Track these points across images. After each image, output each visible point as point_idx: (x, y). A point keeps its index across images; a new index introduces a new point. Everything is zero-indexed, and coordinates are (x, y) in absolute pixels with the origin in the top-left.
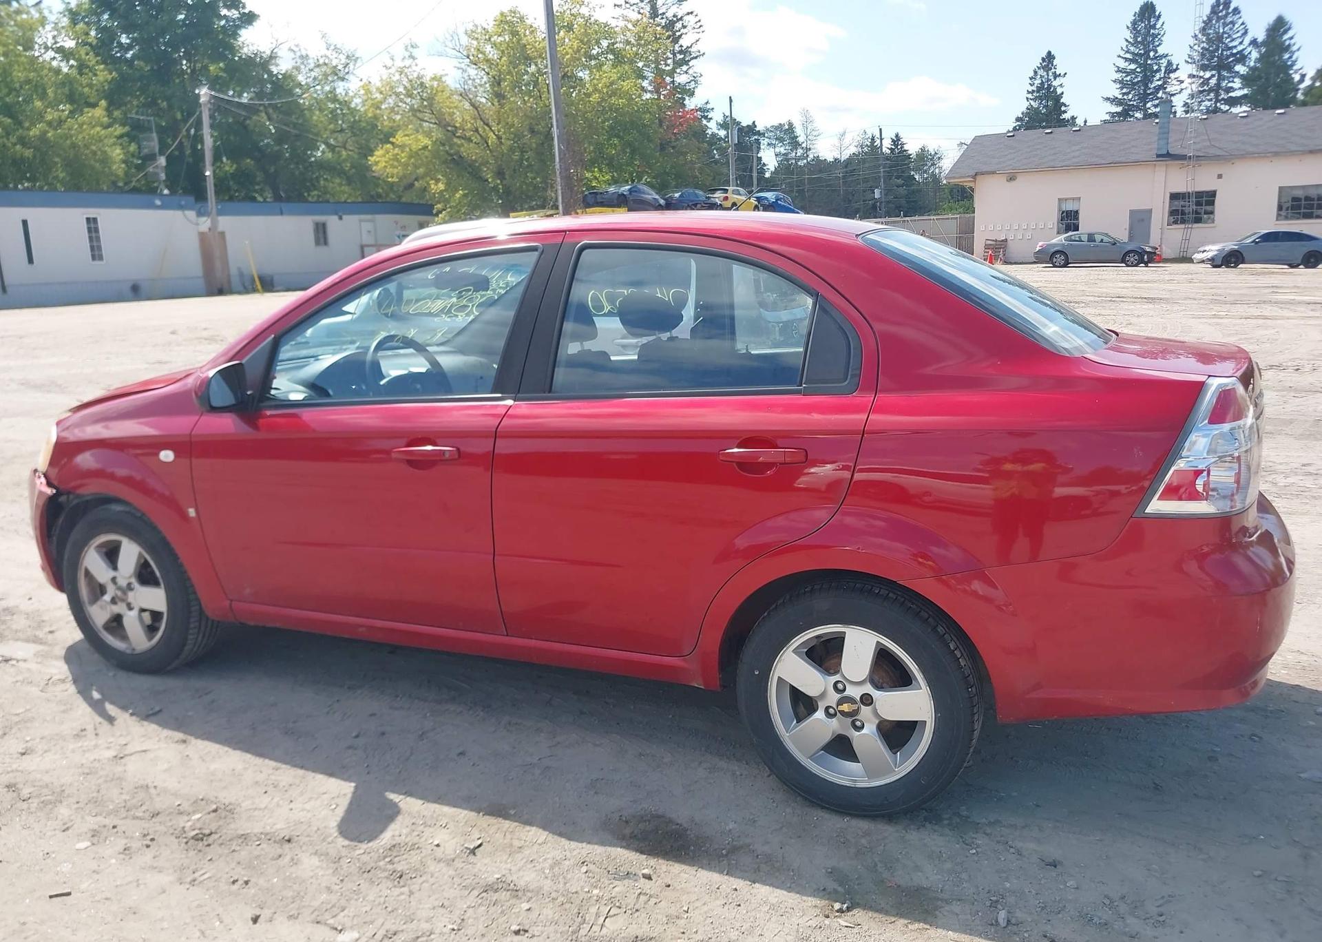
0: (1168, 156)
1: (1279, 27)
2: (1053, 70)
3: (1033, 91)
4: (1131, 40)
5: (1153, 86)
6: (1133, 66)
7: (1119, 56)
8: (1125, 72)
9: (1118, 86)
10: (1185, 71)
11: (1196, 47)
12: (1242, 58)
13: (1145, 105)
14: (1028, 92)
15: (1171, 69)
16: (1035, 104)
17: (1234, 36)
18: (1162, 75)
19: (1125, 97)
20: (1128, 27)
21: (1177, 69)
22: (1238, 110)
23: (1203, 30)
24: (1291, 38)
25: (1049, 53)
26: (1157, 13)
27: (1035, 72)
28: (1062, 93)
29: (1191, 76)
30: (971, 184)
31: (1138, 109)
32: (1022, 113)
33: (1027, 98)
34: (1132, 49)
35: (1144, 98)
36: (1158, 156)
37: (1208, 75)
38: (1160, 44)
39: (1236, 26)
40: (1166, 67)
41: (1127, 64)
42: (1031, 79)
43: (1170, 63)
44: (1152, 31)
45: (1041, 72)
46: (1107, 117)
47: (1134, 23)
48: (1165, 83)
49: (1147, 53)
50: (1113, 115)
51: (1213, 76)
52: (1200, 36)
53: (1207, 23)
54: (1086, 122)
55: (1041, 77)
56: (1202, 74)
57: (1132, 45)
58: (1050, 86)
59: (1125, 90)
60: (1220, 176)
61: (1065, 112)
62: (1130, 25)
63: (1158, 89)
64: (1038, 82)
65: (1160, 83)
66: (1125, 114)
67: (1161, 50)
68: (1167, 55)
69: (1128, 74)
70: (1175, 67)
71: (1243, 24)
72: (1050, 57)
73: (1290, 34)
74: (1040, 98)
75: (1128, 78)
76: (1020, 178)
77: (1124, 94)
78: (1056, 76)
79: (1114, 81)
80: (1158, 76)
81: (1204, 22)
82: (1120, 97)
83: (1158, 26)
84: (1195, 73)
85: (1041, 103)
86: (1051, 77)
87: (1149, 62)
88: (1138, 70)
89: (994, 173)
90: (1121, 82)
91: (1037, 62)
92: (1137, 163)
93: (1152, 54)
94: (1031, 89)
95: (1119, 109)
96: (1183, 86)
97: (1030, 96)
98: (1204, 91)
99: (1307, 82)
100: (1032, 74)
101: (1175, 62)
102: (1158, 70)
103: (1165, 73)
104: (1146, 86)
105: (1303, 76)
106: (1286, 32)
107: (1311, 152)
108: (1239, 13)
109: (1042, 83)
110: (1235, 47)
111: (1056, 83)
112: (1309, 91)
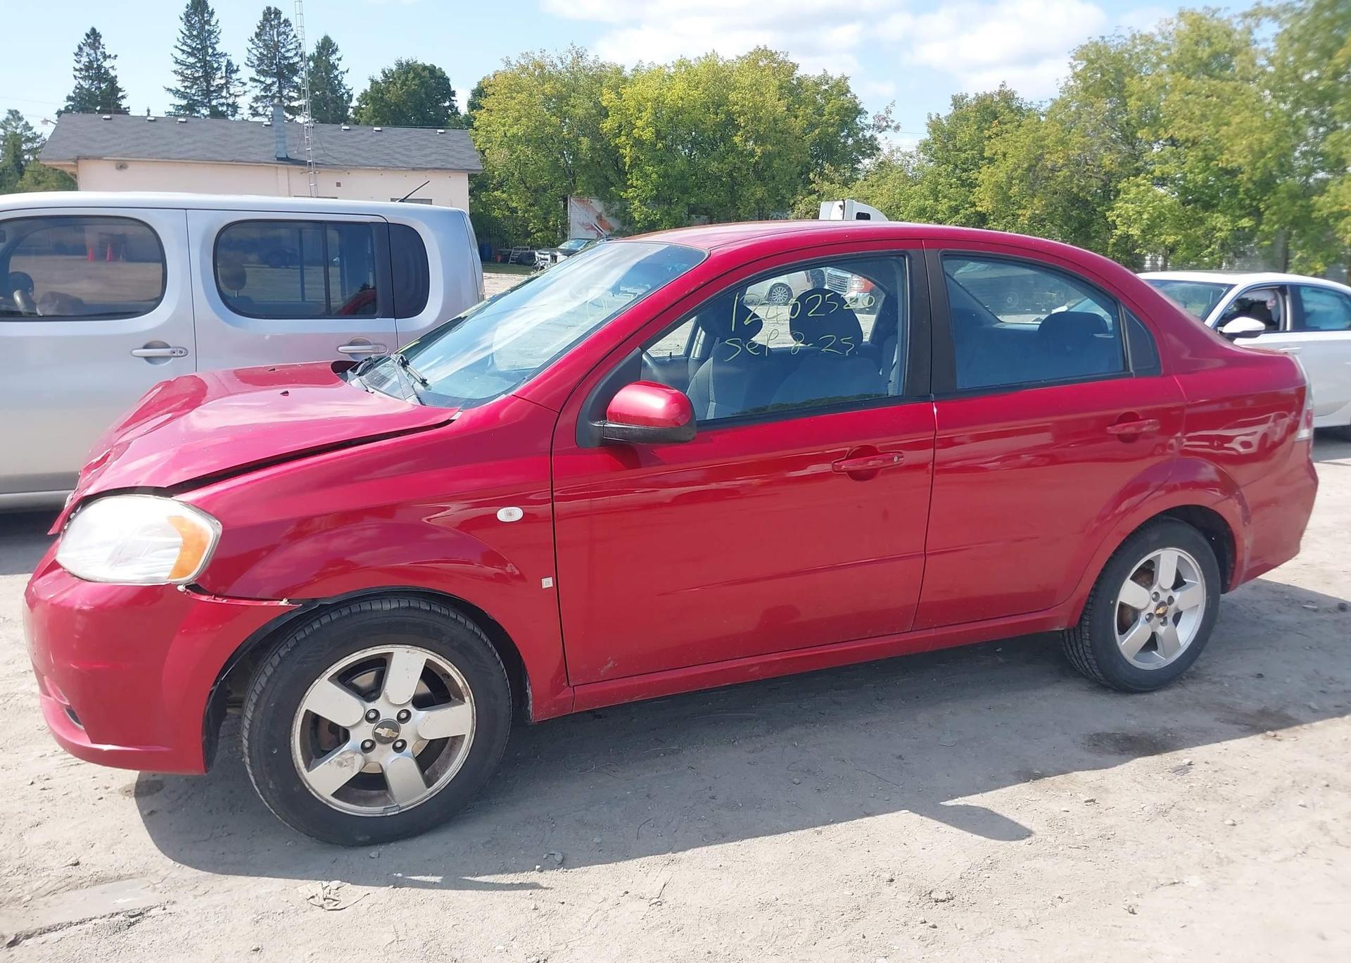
0: (287, 160)
1: (327, 46)
2: (101, 50)
3: (81, 69)
4: (187, 33)
5: (215, 84)
6: (192, 60)
7: (176, 47)
8: (185, 65)
9: (180, 78)
10: (246, 73)
11: (254, 51)
12: (293, 69)
13: (210, 101)
14: (76, 70)
15: (230, 69)
16: (86, 84)
17: (290, 47)
18: (224, 74)
19: (188, 91)
20: (181, 19)
21: (238, 70)
22: (300, 119)
23: (257, 35)
24: (339, 59)
25: (93, 30)
26: (210, 9)
27: (80, 48)
28: (116, 76)
29: (252, 79)
30: (73, 170)
31: (203, 105)
32: (74, 92)
33: (75, 77)
34: (189, 41)
35: (207, 93)
36: (279, 159)
37: (269, 81)
38: (217, 43)
39: (290, 38)
40: (227, 66)
41: (185, 56)
42: (76, 55)
43: (229, 64)
44: (207, 27)
45: (86, 49)
46: (172, 109)
47: (187, 15)
48: (227, 82)
49: (204, 48)
50: (179, 108)
51: (274, 83)
52: (256, 40)
53: (262, 28)
54: (148, 111)
55: (88, 54)
56: (262, 79)
57: (189, 38)
58: (99, 67)
59: (186, 84)
60: (338, 185)
61: (123, 97)
62: (183, 17)
63: (220, 88)
64: (85, 59)
65: (223, 81)
66: (191, 107)
67: (220, 48)
68: (226, 54)
69: (189, 67)
70: (235, 68)
71: (295, 36)
72: (94, 37)
73: (338, 55)
74: (90, 78)
75: (189, 72)
76: (131, 167)
77: (186, 87)
78: (105, 57)
79: (175, 72)
80: (219, 74)
81: (258, 27)
82: (183, 90)
83: (213, 23)
84: (257, 78)
85: (92, 84)
86: (100, 57)
87: (208, 58)
88: (199, 65)
89: (99, 158)
90: (182, 74)
91: (81, 38)
92: (258, 163)
93: (210, 51)
94: (78, 66)
95: (184, 102)
96: (247, 88)
97: (77, 74)
98: (267, 96)
99: (354, 103)
100: (76, 50)
101: (235, 63)
102: (218, 69)
103: (226, 72)
104: (209, 84)
105: (350, 97)
106: (334, 52)
108: (290, 25)
109: (90, 62)
110: (291, 57)
111: (107, 64)
112: (357, 110)
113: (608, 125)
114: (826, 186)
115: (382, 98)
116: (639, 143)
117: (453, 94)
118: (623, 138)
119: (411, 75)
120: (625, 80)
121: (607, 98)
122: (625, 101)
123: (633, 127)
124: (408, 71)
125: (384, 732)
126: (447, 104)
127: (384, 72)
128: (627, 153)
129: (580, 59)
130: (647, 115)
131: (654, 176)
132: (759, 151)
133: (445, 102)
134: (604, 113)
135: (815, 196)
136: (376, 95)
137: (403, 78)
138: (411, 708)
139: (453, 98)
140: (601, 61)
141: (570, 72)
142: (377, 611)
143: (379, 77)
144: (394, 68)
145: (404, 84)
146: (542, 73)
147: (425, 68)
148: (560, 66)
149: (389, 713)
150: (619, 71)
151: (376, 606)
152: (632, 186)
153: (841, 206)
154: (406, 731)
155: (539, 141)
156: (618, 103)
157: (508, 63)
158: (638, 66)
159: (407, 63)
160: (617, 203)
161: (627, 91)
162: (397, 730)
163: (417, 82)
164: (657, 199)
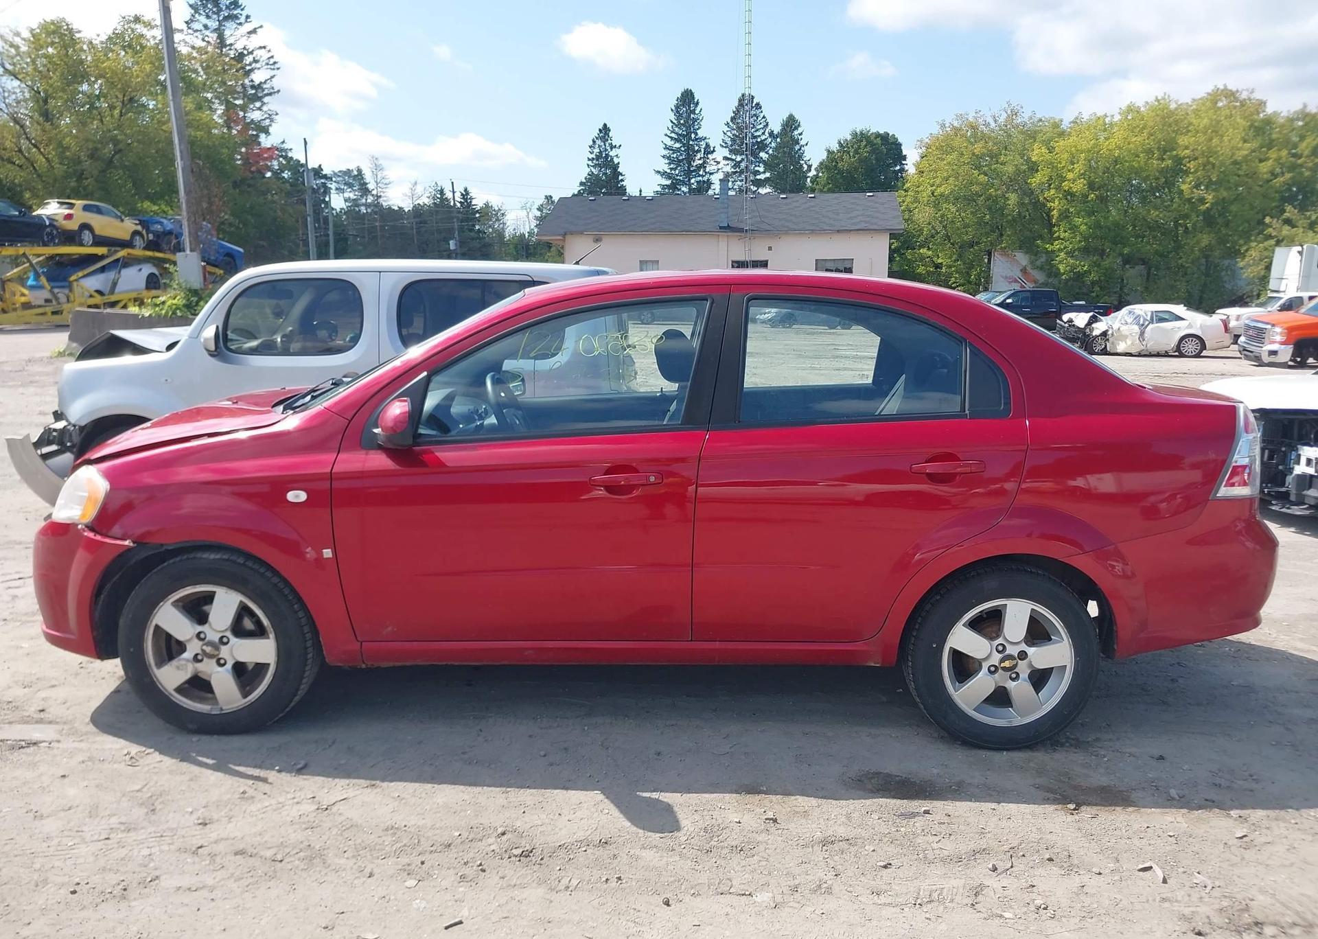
0: (728, 228)
1: (791, 124)
2: (610, 141)
3: (593, 159)
4: (675, 122)
5: (695, 164)
6: (678, 145)
7: (666, 135)
8: (672, 150)
9: (667, 161)
10: (721, 153)
11: (729, 134)
12: (762, 146)
13: (689, 180)
14: (589, 159)
15: (709, 151)
16: (595, 171)
17: (758, 127)
18: (702, 156)
19: (673, 172)
20: (672, 110)
21: (714, 151)
22: (763, 191)
23: (733, 119)
24: (801, 134)
25: (605, 125)
26: (696, 100)
27: (594, 142)
28: (619, 163)
29: (726, 158)
30: (561, 243)
31: (684, 183)
32: (586, 178)
33: (588, 165)
34: (676, 129)
35: (688, 173)
36: (721, 228)
37: (739, 159)
38: (699, 128)
39: (759, 119)
40: (705, 149)
41: (673, 142)
42: (590, 147)
43: (708, 145)
44: (692, 116)
45: (599, 142)
46: (659, 189)
47: (677, 107)
48: (704, 162)
49: (689, 134)
50: (664, 187)
51: (743, 159)
52: (731, 124)
53: (737, 112)
54: (641, 191)
55: (599, 146)
56: (734, 157)
57: (677, 126)
58: (607, 155)
59: (672, 166)
60: (770, 249)
61: (622, 180)
62: (674, 108)
63: (699, 167)
64: (596, 150)
65: (701, 162)
66: (673, 187)
67: (701, 133)
68: (705, 138)
69: (674, 151)
70: (712, 149)
71: (764, 117)
72: (605, 130)
73: (800, 130)
74: (599, 165)
75: (675, 155)
76: (606, 240)
77: (671, 169)
78: (612, 147)
79: (663, 157)
80: (699, 156)
81: (734, 112)
82: (669, 171)
83: (697, 112)
84: (729, 156)
85: (600, 171)
86: (608, 148)
87: (691, 143)
88: (683, 149)
89: (582, 233)
90: (669, 158)
91: (596, 133)
92: (704, 232)
93: (693, 136)
94: (591, 156)
95: (668, 182)
96: (720, 166)
97: (590, 163)
98: (736, 172)
99: (813, 173)
100: (591, 143)
101: (712, 145)
102: (699, 151)
103: (704, 153)
104: (690, 164)
105: (810, 167)
106: (796, 128)
107: (838, 231)
108: (761, 108)
109: (600, 153)
110: (759, 136)
111: (612, 153)
112: (815, 179)
113: (1036, 180)
114: (1286, 231)
115: (835, 166)
116: (1069, 195)
117: (904, 158)
118: (1052, 192)
119: (864, 143)
120: (1062, 134)
121: (1037, 153)
122: (1057, 154)
123: (1063, 179)
124: (861, 138)
125: (208, 649)
126: (898, 168)
127: (840, 143)
128: (1056, 206)
129: (1014, 117)
130: (1079, 167)
131: (1083, 227)
132: (1210, 197)
133: (896, 166)
134: (1034, 168)
135: (1272, 242)
136: (831, 163)
137: (856, 146)
138: (229, 634)
139: (904, 162)
140: (1038, 116)
141: (1003, 130)
142: (204, 559)
143: (835, 147)
144: (849, 137)
145: (856, 152)
146: (974, 132)
147: (878, 135)
148: (993, 125)
149: (213, 636)
150: (1056, 125)
151: (205, 556)
152: (1059, 238)
153: (1299, 252)
154: (224, 652)
155: (967, 199)
156: (1048, 157)
157: (943, 126)
158: (1077, 118)
159: (861, 133)
160: (1044, 255)
161: (1060, 144)
162: (217, 649)
163: (868, 149)
164: (1086, 251)
